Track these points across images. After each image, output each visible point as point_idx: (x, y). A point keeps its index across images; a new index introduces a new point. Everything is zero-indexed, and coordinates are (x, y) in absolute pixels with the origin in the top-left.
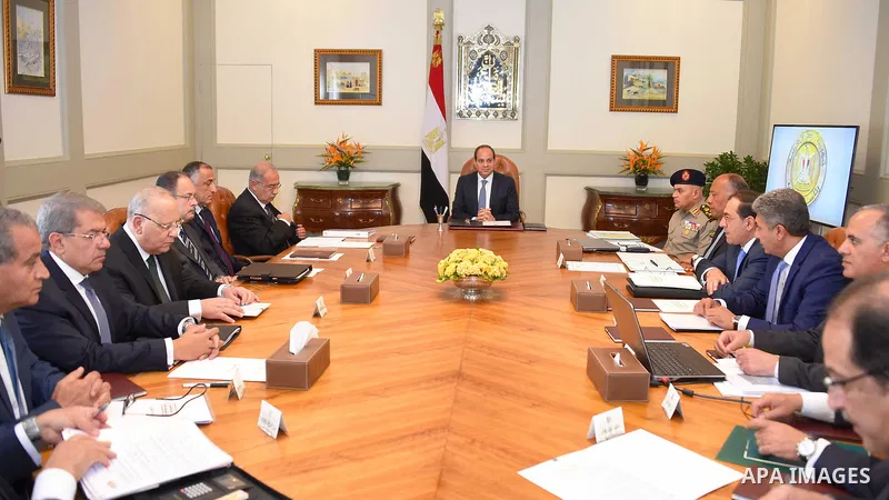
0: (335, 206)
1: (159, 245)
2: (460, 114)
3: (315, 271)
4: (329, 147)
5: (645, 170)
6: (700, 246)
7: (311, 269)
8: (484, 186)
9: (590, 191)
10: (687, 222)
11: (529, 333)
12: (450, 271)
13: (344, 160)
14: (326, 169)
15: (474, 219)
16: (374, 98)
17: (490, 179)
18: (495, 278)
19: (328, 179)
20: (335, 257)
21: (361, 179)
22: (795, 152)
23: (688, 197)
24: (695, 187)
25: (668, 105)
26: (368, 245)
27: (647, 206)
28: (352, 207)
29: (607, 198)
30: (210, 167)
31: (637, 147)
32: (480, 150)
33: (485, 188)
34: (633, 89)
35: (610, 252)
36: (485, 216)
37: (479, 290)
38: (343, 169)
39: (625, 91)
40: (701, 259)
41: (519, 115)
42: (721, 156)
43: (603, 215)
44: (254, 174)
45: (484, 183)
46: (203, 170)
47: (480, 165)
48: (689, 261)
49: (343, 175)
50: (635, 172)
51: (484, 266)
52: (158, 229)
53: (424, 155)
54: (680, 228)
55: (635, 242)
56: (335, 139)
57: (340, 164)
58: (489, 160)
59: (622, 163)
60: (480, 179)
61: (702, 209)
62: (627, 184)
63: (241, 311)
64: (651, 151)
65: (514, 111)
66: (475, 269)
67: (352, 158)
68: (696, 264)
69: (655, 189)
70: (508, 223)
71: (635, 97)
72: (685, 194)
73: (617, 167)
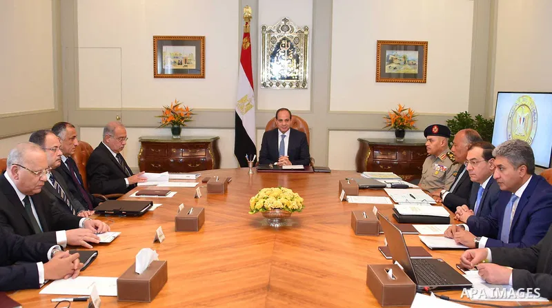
0: (171, 154)
1: (33, 187)
2: (264, 85)
3: (155, 206)
4: (165, 110)
5: (403, 126)
6: (446, 183)
7: (152, 205)
8: (283, 140)
9: (362, 142)
10: (436, 165)
11: (322, 253)
12: (259, 205)
13: (177, 120)
14: (163, 126)
15: (276, 164)
16: (199, 73)
17: (287, 134)
18: (293, 210)
19: (165, 134)
20: (171, 195)
21: (188, 134)
22: (514, 112)
23: (436, 146)
24: (442, 138)
25: (419, 77)
27: (404, 153)
28: (183, 155)
29: (374, 146)
30: (73, 126)
31: (396, 108)
32: (280, 112)
33: (284, 140)
34: (393, 65)
35: (379, 189)
36: (285, 162)
37: (281, 219)
38: (176, 126)
39: (387, 67)
40: (448, 192)
41: (308, 85)
42: (458, 115)
43: (371, 160)
44: (106, 130)
45: (283, 137)
46: (68, 129)
47: (280, 124)
48: (439, 195)
49: (176, 131)
50: (395, 127)
51: (285, 201)
52: (32, 175)
53: (236, 114)
55: (398, 180)
56: (169, 104)
57: (174, 123)
58: (287, 120)
59: (386, 120)
60: (280, 134)
61: (447, 155)
62: (389, 136)
63: (98, 239)
64: (407, 112)
65: (305, 82)
66: (278, 203)
67: (183, 118)
68: (444, 197)
69: (410, 140)
70: (301, 167)
71: (395, 72)
72: (434, 143)
73: (382, 123)
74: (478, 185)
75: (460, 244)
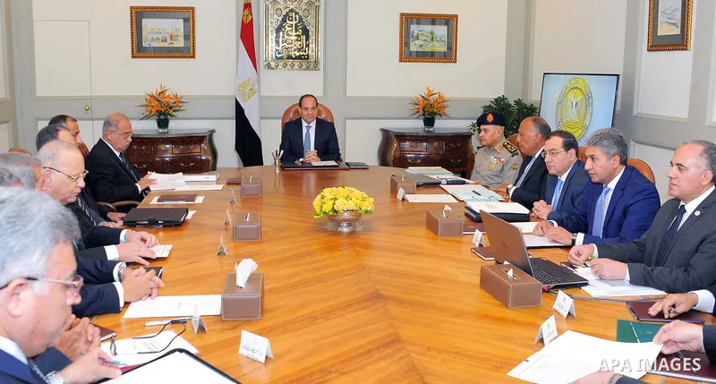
0: (156, 152)
2: (269, 66)
3: (191, 213)
4: (148, 98)
5: (433, 112)
6: (505, 177)
7: (187, 212)
8: (308, 131)
9: (386, 133)
10: (492, 157)
11: (411, 257)
12: (327, 208)
13: (163, 111)
14: (147, 118)
15: (301, 160)
16: (187, 52)
17: (313, 124)
19: (149, 127)
20: (199, 200)
21: (177, 126)
22: (564, 96)
23: (492, 135)
25: (449, 56)
26: (220, 187)
27: (436, 144)
29: (401, 137)
30: (75, 120)
31: (424, 93)
32: (304, 99)
33: (309, 132)
34: (419, 42)
35: (434, 186)
37: (350, 223)
38: (162, 117)
39: (412, 44)
40: (515, 188)
41: (321, 66)
42: (496, 100)
43: (398, 154)
45: (309, 128)
46: (69, 124)
47: (305, 113)
48: (505, 190)
49: (163, 123)
50: (424, 115)
53: (238, 104)
54: (485, 162)
55: (450, 176)
56: (154, 90)
57: (160, 113)
58: (313, 108)
59: (412, 107)
60: (304, 124)
61: (504, 145)
62: (417, 125)
63: (153, 252)
64: (437, 96)
65: (316, 62)
67: (171, 108)
68: (511, 193)
69: (439, 129)
71: (420, 50)
72: (489, 134)
73: (408, 110)
74: (555, 178)
75: (555, 241)
